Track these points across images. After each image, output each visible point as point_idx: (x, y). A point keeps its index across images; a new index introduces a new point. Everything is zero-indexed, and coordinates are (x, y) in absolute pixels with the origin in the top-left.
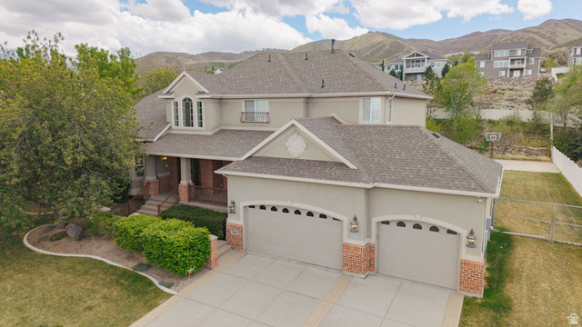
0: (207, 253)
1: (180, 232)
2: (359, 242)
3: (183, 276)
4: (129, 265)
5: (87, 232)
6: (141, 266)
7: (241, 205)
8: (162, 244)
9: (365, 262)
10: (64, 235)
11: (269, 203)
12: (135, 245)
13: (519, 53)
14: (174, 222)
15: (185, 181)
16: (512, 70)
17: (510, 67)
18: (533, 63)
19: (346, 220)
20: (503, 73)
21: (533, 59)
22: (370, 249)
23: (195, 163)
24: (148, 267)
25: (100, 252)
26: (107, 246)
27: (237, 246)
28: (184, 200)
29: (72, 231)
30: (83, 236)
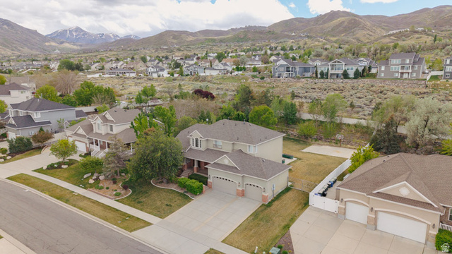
0: (202, 189)
1: (195, 184)
2: (240, 189)
3: (196, 195)
4: (182, 192)
5: (169, 181)
6: (185, 192)
7: (211, 176)
8: (191, 187)
9: (242, 194)
10: (162, 182)
11: (219, 177)
12: (183, 186)
13: (408, 61)
14: (194, 181)
15: (196, 166)
16: (402, 73)
17: (400, 71)
18: (416, 69)
19: (237, 183)
20: (397, 75)
21: (417, 66)
22: (243, 191)
23: (199, 162)
24: (187, 192)
25: (174, 187)
26: (175, 186)
27: (210, 187)
28: (195, 172)
29: (165, 181)
30: (168, 183)
